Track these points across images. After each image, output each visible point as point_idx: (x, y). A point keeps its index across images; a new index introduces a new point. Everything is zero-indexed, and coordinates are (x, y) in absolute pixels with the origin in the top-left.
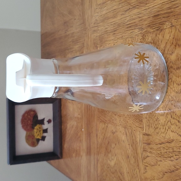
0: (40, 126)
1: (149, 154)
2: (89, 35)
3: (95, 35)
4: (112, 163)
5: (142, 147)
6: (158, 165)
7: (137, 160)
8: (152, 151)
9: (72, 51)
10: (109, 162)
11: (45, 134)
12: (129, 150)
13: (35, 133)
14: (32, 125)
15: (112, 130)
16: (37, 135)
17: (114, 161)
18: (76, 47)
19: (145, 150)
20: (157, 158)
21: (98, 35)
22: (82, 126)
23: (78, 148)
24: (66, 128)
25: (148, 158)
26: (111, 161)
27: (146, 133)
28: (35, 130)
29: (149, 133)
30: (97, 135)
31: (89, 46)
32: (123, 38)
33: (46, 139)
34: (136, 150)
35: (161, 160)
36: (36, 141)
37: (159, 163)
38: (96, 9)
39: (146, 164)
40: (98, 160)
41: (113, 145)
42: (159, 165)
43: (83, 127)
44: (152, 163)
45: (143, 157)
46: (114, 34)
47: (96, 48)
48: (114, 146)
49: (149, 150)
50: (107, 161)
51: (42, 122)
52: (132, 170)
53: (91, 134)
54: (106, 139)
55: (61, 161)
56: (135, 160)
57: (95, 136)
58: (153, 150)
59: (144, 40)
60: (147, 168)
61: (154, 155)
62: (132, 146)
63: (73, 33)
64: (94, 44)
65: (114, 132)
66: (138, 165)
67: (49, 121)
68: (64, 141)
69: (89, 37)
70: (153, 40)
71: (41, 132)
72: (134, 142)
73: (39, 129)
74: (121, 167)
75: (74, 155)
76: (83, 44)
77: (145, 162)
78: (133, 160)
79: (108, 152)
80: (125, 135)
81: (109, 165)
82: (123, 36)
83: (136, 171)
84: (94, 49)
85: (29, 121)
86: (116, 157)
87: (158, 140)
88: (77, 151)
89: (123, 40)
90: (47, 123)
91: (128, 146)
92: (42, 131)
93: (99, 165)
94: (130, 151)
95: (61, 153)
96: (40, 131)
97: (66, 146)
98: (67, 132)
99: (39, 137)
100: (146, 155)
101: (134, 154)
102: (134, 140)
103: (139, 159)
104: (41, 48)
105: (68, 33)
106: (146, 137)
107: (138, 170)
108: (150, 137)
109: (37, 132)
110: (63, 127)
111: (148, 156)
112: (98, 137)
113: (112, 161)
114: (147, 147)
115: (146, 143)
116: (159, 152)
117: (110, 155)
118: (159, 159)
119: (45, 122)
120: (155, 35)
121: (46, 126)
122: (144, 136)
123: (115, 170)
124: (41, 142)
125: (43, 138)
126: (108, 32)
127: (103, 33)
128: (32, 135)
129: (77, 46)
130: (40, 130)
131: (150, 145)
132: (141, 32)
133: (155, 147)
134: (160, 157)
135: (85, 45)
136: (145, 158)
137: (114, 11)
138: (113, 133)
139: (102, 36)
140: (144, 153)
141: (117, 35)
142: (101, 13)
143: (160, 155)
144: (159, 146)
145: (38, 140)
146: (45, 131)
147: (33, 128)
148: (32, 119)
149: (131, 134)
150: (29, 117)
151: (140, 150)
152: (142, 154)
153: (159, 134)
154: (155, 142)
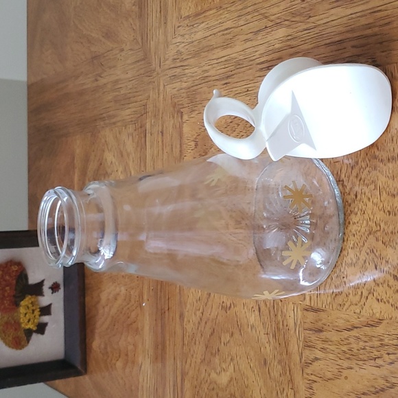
0: (33, 300)
1: (319, 354)
2: (159, 85)
3: (178, 85)
4: (223, 379)
5: (302, 339)
6: (343, 377)
7: (288, 369)
8: (326, 346)
9: (114, 123)
10: (213, 375)
11: (45, 319)
12: (267, 345)
13: (22, 316)
14: (14, 296)
15: (223, 302)
16: (26, 321)
17: (228, 373)
18: (126, 113)
19: (308, 345)
20: (340, 362)
21: (184, 85)
22: (141, 295)
23: (131, 347)
24: (98, 302)
25: (316, 364)
26: (219, 374)
27: (312, 305)
28: (22, 310)
29: (320, 306)
30: (182, 316)
31: (161, 112)
32: (248, 92)
33: (48, 329)
34: (287, 345)
35: (352, 366)
36: (24, 335)
37: (345, 373)
38: (179, 27)
39: (313, 377)
40: (184, 374)
41: (226, 337)
42: (346, 378)
43: (145, 297)
44: (329, 375)
45: (303, 361)
46: (226, 83)
47: (180, 114)
48: (228, 338)
49: (320, 345)
50: (209, 375)
51: (37, 289)
52: (275, 393)
53: (167, 312)
54: (206, 323)
55: (85, 380)
56: (284, 368)
57: (178, 316)
58: (330, 343)
60: (314, 385)
61: (331, 356)
62: (274, 336)
63: (116, 82)
64: (174, 106)
65: (228, 306)
66: (291, 381)
67: (55, 288)
68: (93, 332)
69: (159, 90)
71: (37, 313)
72: (281, 326)
73: (30, 306)
74: (247, 387)
75: (119, 364)
76: (145, 105)
77: (310, 372)
78: (276, 370)
79: (212, 354)
80: (257, 312)
81: (215, 383)
82: (250, 89)
83: (285, 394)
84: (173, 117)
85: (7, 288)
86: (232, 364)
87: (343, 321)
88: (127, 355)
89: (248, 98)
90: (50, 291)
91: (264, 338)
92: (38, 310)
93: (187, 385)
94: (268, 350)
95: (85, 362)
96: (33, 311)
97: (96, 344)
98: (101, 311)
99: (31, 326)
100: (312, 357)
101: (281, 354)
102: (281, 323)
103: (292, 366)
104: (29, 117)
105: (102, 81)
106: (311, 316)
107: (291, 392)
108: (322, 315)
109: (26, 314)
110: (87, 299)
111: (317, 359)
112: (185, 320)
113: (223, 373)
114: (313, 337)
115: (311, 330)
116: (345, 348)
117: (217, 360)
118: (346, 364)
119: (46, 289)
121: (47, 298)
122: (305, 312)
123: (231, 395)
124: (35, 337)
125: (41, 328)
126: (210, 78)
127: (197, 82)
128: (15, 322)
129: (128, 112)
130: (34, 308)
131: (321, 334)
133: (335, 337)
134: (349, 359)
135: (150, 107)
136: (311, 364)
137: (226, 32)
138: (226, 309)
139: (195, 88)
140: (307, 352)
141: (234, 85)
142: (192, 36)
143: (348, 356)
144: (346, 334)
145: (29, 333)
146: (46, 310)
147: (17, 305)
148: (14, 282)
149: (272, 309)
150: (7, 277)
151: (296, 346)
152: (302, 353)
153: (346, 307)
154: (334, 326)
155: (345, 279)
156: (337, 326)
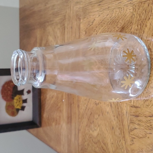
0: (20, 97)
1: (137, 126)
2: (71, 7)
3: (78, 6)
4: (95, 134)
5: (129, 119)
6: (147, 137)
7: (123, 132)
8: (140, 123)
9: (52, 24)
10: (91, 132)
11: (25, 104)
12: (114, 121)
13: (15, 103)
14: (12, 95)
15: (96, 102)
16: (17, 105)
17: (97, 132)
18: (57, 19)
19: (132, 122)
20: (146, 130)
21: (81, 6)
22: (62, 96)
23: (58, 118)
24: (46, 98)
25: (135, 130)
26: (93, 131)
27: (134, 105)
28: (15, 101)
29: (138, 105)
30: (78, 106)
31: (71, 19)
32: (109, 9)
33: (26, 109)
34: (122, 122)
35: (151, 133)
36: (16, 111)
37: (148, 135)
39: (134, 136)
40: (79, 130)
41: (96, 116)
42: (148, 138)
43: (64, 97)
44: (141, 136)
45: (129, 129)
46: (99, 5)
47: (79, 19)
48: (97, 117)
49: (137, 122)
50: (89, 131)
51: (21, 92)
52: (117, 141)
53: (72, 104)
54: (88, 110)
55: (40, 129)
56: (121, 131)
57: (77, 107)
58: (142, 122)
59: (134, 10)
60: (134, 140)
61: (142, 128)
62: (117, 117)
64: (77, 15)
65: (98, 103)
66: (124, 137)
67: (29, 92)
68: (44, 110)
69: (71, 9)
70: (145, 10)
71: (21, 102)
72: (120, 113)
73: (18, 99)
74: (105, 138)
75: (54, 124)
76: (65, 16)
77: (132, 134)
78: (118, 132)
79: (90, 123)
80: (110, 107)
81: (92, 135)
83: (121, 143)
84: (77, 20)
85: (9, 92)
86: (99, 128)
87: (148, 113)
88: (57, 121)
89: (109, 11)
90: (27, 93)
91: (113, 118)
92: (22, 101)
93: (80, 135)
94: (114, 123)
95: (40, 122)
96: (20, 101)
97: (45, 115)
98: (47, 102)
99: (19, 107)
100: (133, 127)
101: (120, 125)
102: (120, 112)
103: (125, 131)
106: (134, 109)
107: (124, 142)
108: (139, 109)
109: (17, 102)
110: (42, 97)
111: (136, 128)
112: (80, 108)
113: (95, 131)
114: (134, 119)
115: (133, 116)
116: (148, 125)
117: (92, 126)
118: (148, 132)
119: (25, 92)
120: (147, 5)
121: (25, 96)
122: (131, 108)
123: (98, 141)
124: (20, 112)
125: (23, 108)
127: (87, 5)
128: (12, 105)
129: (58, 19)
130: (20, 100)
131: (138, 118)
132: (130, 2)
133: (144, 119)
134: (150, 129)
135: (67, 17)
136: (133, 130)
138: (96, 104)
139: (86, 7)
140: (131, 125)
143: (150, 128)
144: (149, 118)
145: (18, 110)
146: (25, 101)
147: (13, 98)
148: (12, 89)
149: (116, 105)
150: (9, 87)
151: (127, 122)
152: (129, 125)
153: (149, 107)
154: (144, 115)
155: (150, 94)
156: (145, 115)
